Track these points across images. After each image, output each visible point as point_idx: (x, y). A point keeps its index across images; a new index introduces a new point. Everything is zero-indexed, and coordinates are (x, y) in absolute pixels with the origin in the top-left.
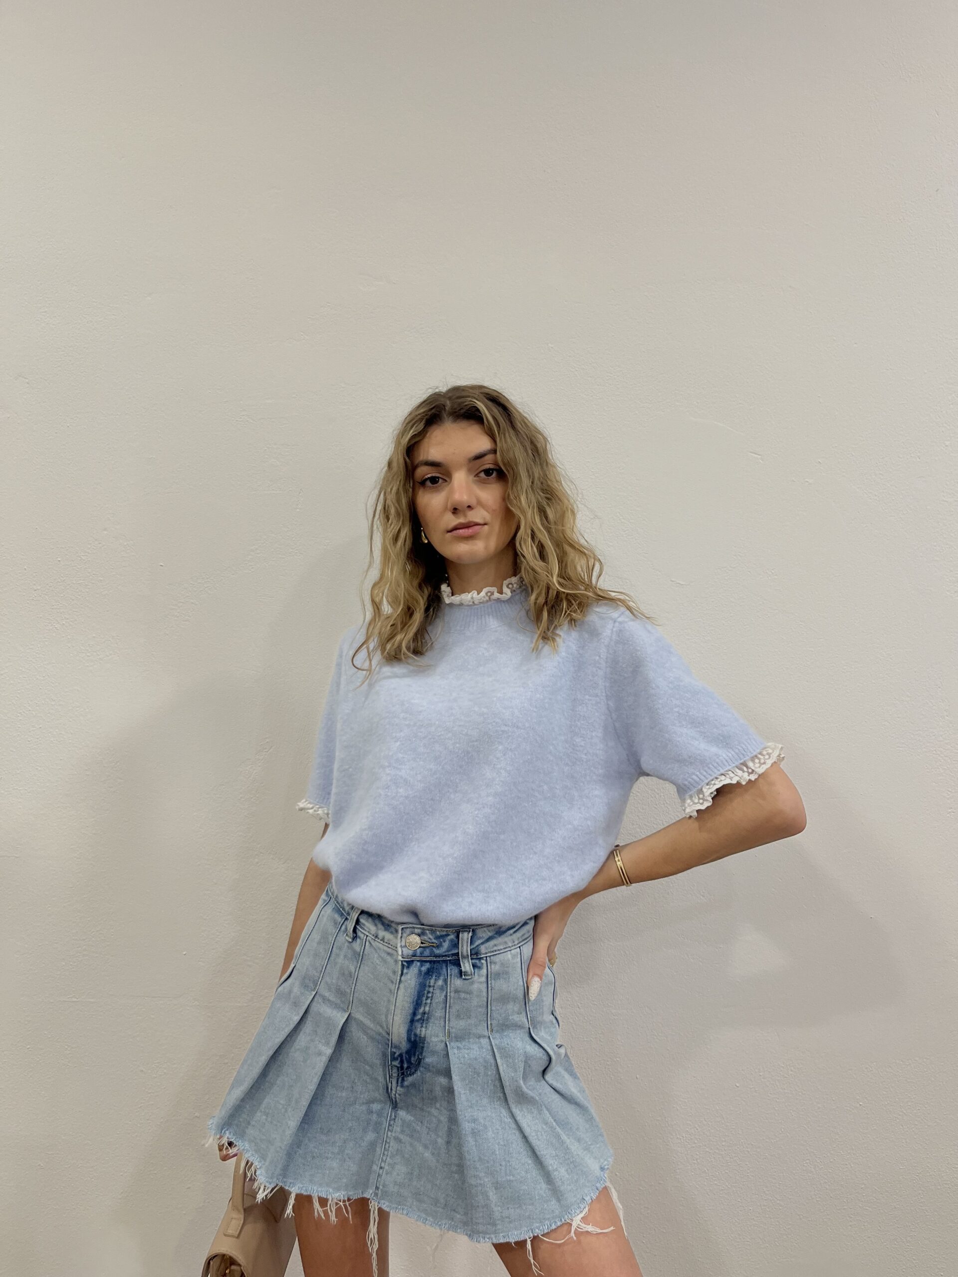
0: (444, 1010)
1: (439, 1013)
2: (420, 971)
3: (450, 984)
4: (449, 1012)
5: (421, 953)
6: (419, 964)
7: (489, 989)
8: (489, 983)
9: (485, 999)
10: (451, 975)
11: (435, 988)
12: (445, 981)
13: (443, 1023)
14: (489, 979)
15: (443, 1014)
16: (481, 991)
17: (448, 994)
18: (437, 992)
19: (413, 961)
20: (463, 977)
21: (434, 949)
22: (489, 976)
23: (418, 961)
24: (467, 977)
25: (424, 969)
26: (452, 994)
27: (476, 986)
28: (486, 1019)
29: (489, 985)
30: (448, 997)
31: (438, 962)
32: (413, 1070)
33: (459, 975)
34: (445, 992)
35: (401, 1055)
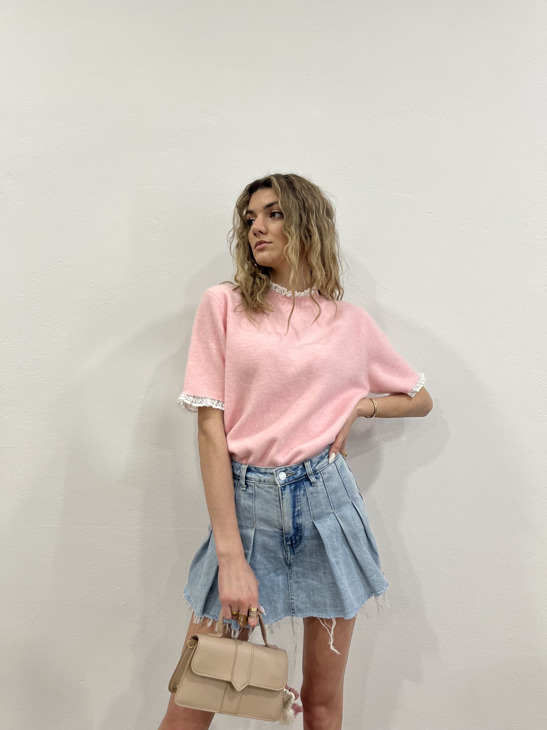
0: (308, 506)
1: (305, 508)
2: (291, 489)
3: (308, 491)
4: (311, 506)
5: (288, 480)
6: (289, 486)
7: (326, 487)
8: (325, 484)
9: (326, 494)
10: (306, 486)
11: (300, 496)
12: (305, 490)
13: (309, 513)
14: (325, 482)
15: (308, 508)
16: (322, 490)
17: (308, 497)
18: (302, 497)
19: (285, 486)
20: (313, 485)
21: (294, 476)
22: (324, 481)
23: (288, 485)
24: (315, 485)
25: (292, 488)
26: (310, 496)
27: (320, 488)
28: (329, 504)
29: (326, 486)
30: (308, 498)
31: (298, 482)
32: (298, 544)
33: (310, 485)
34: (306, 496)
35: (291, 538)
